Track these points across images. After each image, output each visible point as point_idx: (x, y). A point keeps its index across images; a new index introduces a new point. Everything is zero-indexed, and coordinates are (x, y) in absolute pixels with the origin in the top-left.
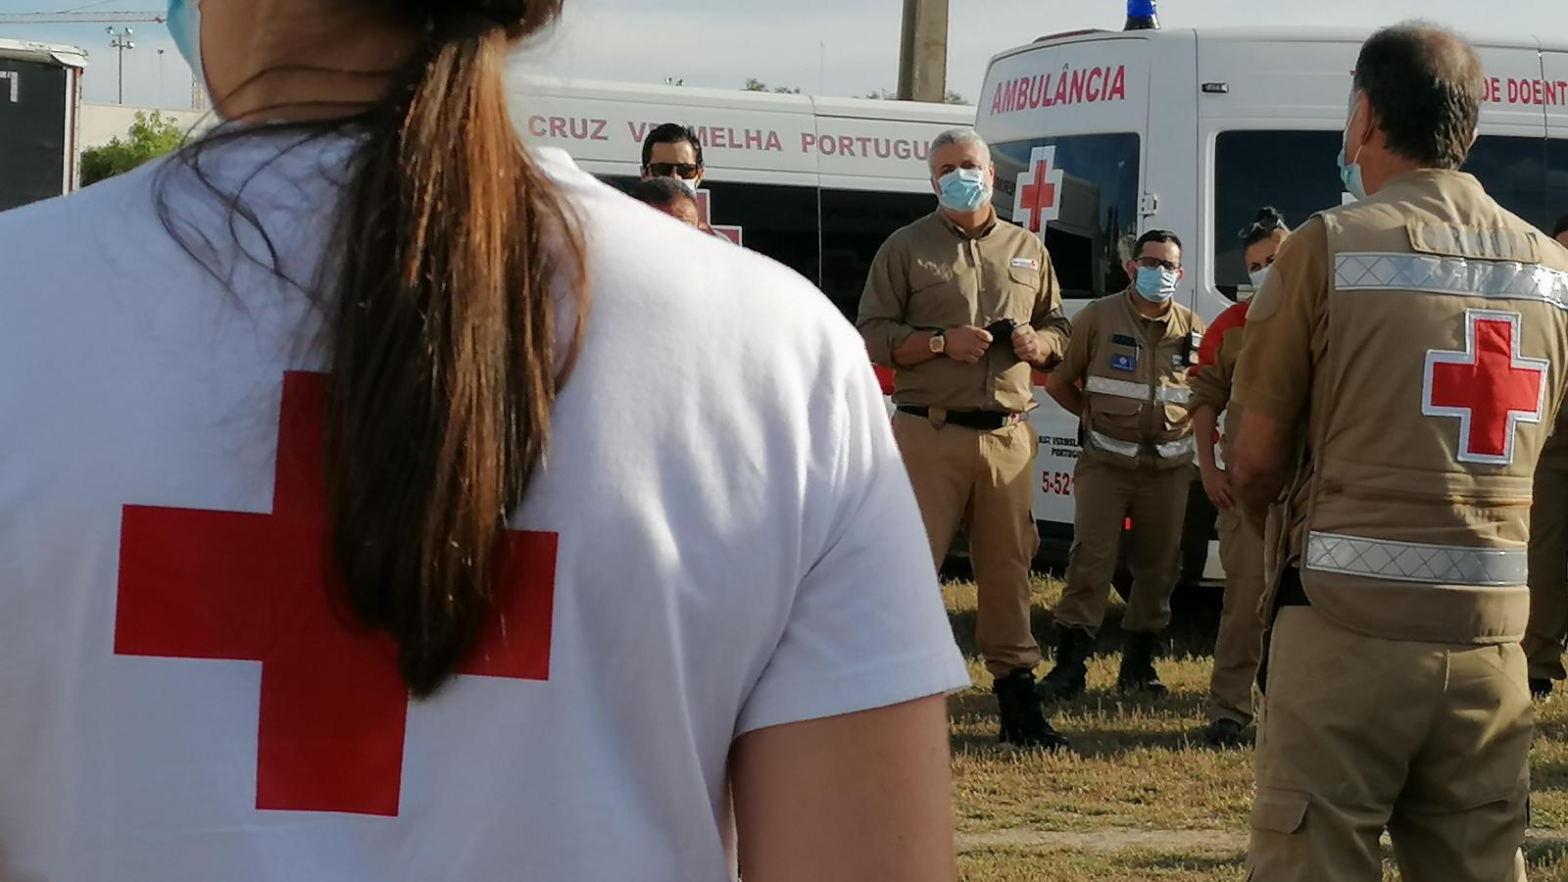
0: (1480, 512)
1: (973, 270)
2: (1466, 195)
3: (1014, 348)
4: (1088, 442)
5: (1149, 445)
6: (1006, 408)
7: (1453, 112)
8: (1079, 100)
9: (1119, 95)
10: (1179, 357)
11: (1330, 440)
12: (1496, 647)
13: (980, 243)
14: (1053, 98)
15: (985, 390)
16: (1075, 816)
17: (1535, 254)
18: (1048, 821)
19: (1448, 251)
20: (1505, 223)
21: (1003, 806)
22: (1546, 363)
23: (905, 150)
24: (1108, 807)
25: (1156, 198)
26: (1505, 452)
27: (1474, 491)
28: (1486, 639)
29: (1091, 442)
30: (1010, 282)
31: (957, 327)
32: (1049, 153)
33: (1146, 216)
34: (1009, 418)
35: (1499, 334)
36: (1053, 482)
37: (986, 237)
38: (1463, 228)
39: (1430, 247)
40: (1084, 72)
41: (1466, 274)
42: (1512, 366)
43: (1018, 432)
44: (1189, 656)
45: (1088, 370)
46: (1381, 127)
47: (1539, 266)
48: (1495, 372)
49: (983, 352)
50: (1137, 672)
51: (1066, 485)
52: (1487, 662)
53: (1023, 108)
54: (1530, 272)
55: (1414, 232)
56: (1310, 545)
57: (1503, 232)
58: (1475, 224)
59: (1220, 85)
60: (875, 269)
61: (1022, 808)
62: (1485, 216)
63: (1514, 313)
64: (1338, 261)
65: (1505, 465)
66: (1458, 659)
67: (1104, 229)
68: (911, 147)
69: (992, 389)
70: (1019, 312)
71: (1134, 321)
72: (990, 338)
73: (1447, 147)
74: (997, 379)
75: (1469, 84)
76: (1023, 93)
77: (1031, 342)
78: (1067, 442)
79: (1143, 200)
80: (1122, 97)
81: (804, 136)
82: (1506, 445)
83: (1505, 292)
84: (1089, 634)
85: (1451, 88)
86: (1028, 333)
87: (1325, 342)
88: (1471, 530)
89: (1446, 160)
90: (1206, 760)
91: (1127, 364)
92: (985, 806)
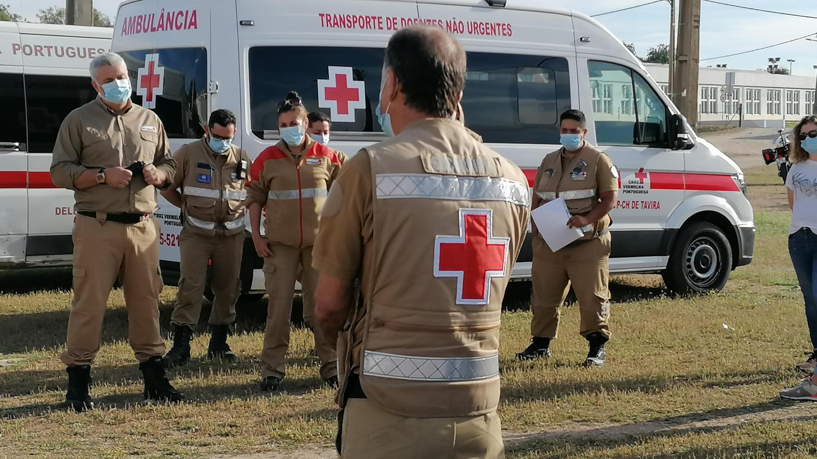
0: (470, 335)
1: (120, 132)
2: (456, 135)
3: (144, 178)
4: (186, 222)
5: (220, 223)
6: (142, 212)
7: (447, 82)
8: (171, 29)
9: (194, 26)
10: (235, 174)
11: (375, 294)
12: (483, 416)
13: (122, 117)
14: (157, 27)
15: (129, 201)
16: (193, 448)
17: (499, 172)
18: (176, 454)
19: (447, 172)
20: (480, 152)
21: (150, 445)
22: (508, 240)
23: (72, 53)
24: (210, 440)
25: (217, 84)
26: (485, 297)
27: (466, 323)
28: (475, 413)
29: (188, 222)
30: (141, 140)
31: (112, 167)
32: (156, 57)
33: (211, 94)
34: (144, 217)
35: (481, 224)
36: (166, 239)
37: (126, 114)
38: (455, 157)
39: (435, 170)
40: (174, 13)
41: (458, 185)
42: (488, 243)
43: (148, 223)
44: (245, 332)
45: (184, 183)
46: (402, 91)
47: (502, 179)
48: (477, 247)
49: (128, 183)
50: (218, 346)
51: (174, 241)
52: (478, 427)
53: (140, 32)
54: (496, 182)
55: (425, 160)
56: (365, 360)
57: (479, 158)
58: (462, 154)
59: (250, 21)
60: (61, 132)
61: (161, 446)
62: (468, 148)
63: (488, 210)
64: (378, 180)
65: (485, 305)
66: (460, 427)
67: (188, 93)
68: (76, 51)
69: (133, 202)
70: (147, 157)
71: (209, 156)
72: (131, 173)
73: (443, 104)
74: (136, 195)
75: (456, 63)
76: (139, 24)
77: (154, 174)
78: (173, 217)
79: (210, 85)
80: (196, 27)
81: (14, 45)
82: (485, 292)
83: (482, 197)
84: (191, 328)
85: (445, 67)
86: (152, 169)
87: (371, 231)
88: (466, 347)
89: (443, 112)
90: (262, 403)
91: (207, 179)
92: (140, 445)
